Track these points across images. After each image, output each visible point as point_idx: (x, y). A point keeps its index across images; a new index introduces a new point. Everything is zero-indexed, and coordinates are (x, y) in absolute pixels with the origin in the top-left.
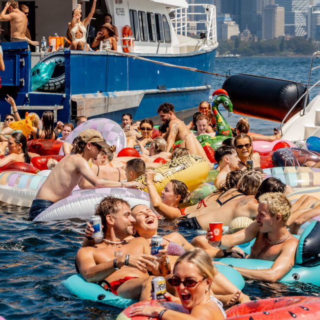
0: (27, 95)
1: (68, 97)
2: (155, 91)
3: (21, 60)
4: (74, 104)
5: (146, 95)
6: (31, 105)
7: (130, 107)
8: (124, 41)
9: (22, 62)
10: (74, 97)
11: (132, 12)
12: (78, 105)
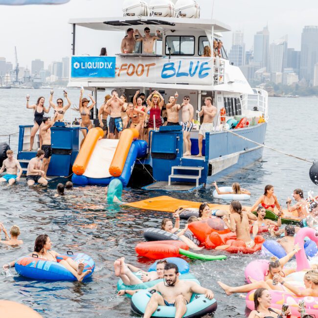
0: (181, 159)
1: (207, 162)
2: (244, 151)
3: (177, 137)
4: (210, 166)
5: (240, 154)
6: (183, 165)
7: (233, 164)
8: (222, 118)
9: (177, 139)
10: (210, 161)
11: (225, 99)
12: (213, 166)
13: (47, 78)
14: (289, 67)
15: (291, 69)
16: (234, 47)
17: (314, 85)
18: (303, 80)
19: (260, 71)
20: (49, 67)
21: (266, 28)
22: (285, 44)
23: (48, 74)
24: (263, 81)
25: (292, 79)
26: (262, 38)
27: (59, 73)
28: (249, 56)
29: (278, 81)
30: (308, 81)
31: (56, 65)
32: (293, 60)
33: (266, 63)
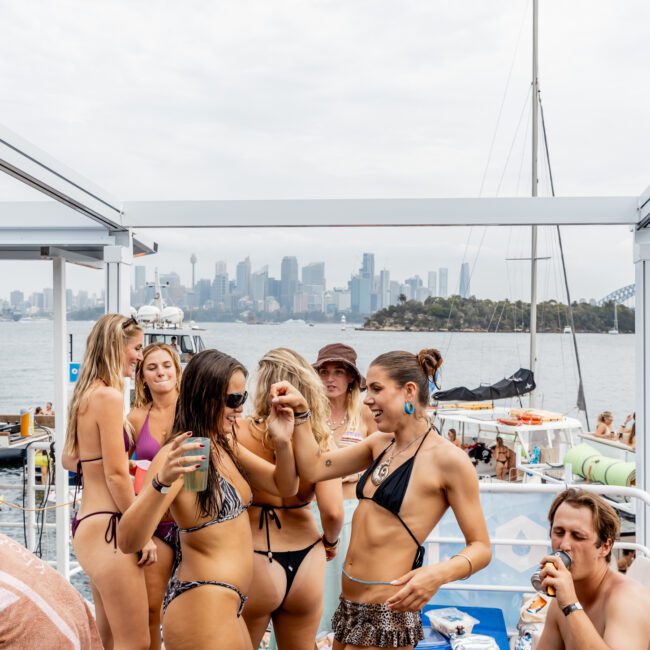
13: (28, 310)
14: (270, 295)
15: (272, 297)
16: (217, 276)
17: (295, 312)
18: (284, 307)
19: (244, 299)
20: (30, 298)
21: (247, 259)
22: (266, 274)
23: (29, 305)
24: (246, 309)
25: (274, 306)
26: (243, 267)
27: (41, 304)
28: (232, 285)
29: (261, 308)
30: (289, 308)
31: (36, 297)
32: (275, 289)
33: (249, 292)
